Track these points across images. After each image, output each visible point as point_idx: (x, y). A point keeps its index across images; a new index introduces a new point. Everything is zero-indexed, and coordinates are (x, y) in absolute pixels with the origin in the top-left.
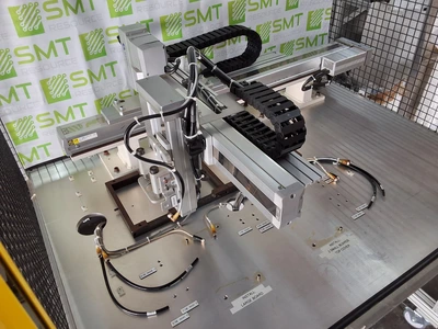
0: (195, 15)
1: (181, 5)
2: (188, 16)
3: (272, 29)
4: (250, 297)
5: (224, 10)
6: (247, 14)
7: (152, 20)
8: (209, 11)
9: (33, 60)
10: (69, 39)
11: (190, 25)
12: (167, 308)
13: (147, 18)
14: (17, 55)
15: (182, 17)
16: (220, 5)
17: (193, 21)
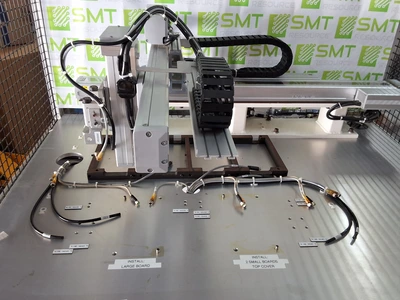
0: (233, 18)
1: (220, 5)
2: (226, 17)
3: (316, 52)
4: (136, 264)
5: (264, 21)
6: (289, 30)
7: (190, 13)
8: (248, 18)
9: (84, 20)
10: (115, 11)
11: (226, 26)
12: (62, 238)
13: (187, 10)
14: (74, 13)
15: (220, 17)
16: (262, 15)
17: (230, 23)
